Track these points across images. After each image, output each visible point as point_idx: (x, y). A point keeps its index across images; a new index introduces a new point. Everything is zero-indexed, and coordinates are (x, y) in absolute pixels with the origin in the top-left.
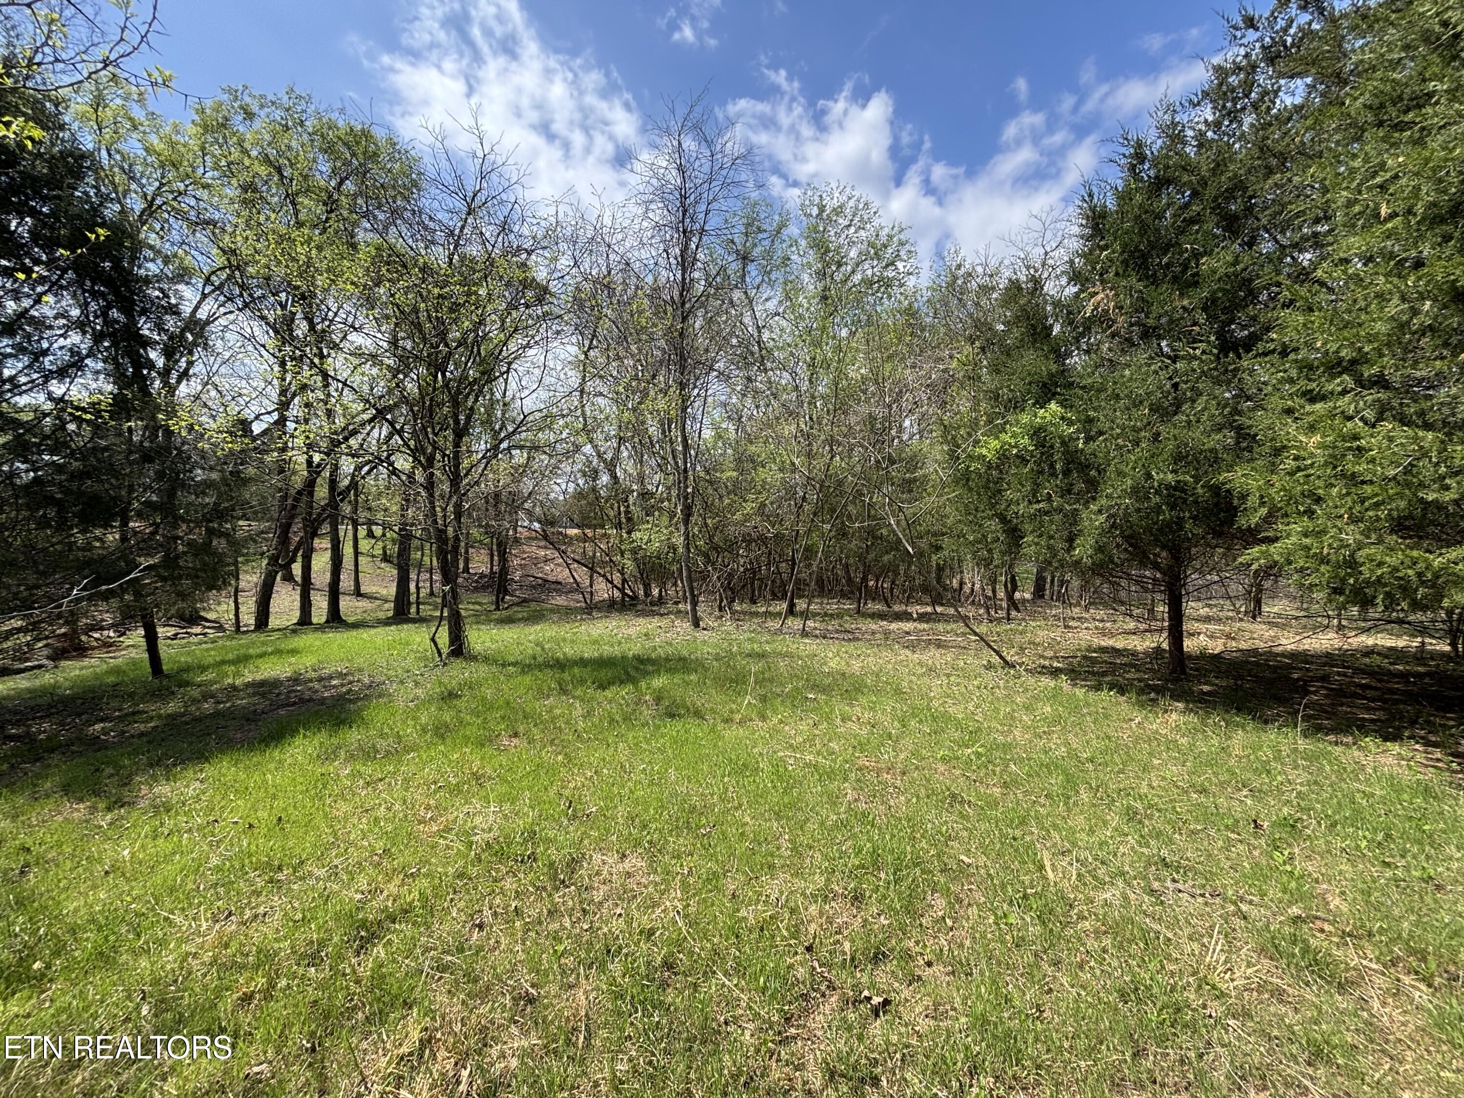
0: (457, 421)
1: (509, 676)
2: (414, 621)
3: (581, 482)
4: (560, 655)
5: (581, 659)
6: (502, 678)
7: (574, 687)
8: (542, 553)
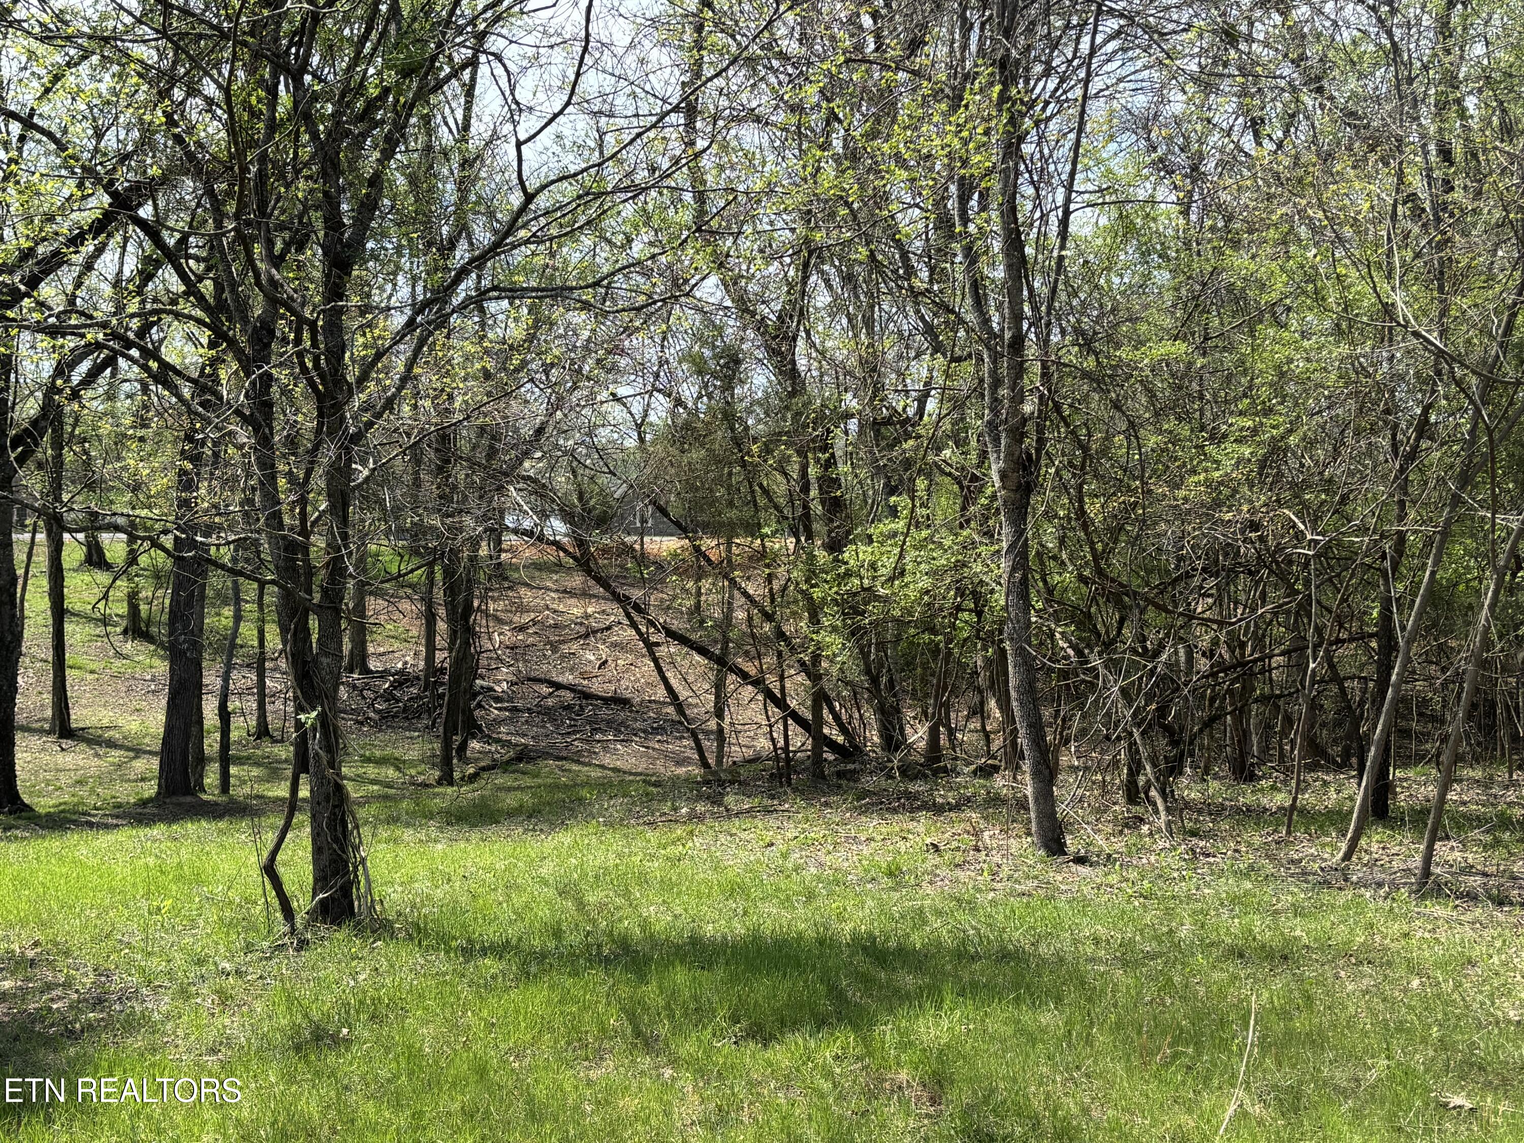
0: (333, 222)
1: (487, 987)
2: (213, 812)
3: (689, 391)
4: (629, 925)
5: (695, 941)
6: (466, 993)
7: (676, 1030)
8: (575, 609)
